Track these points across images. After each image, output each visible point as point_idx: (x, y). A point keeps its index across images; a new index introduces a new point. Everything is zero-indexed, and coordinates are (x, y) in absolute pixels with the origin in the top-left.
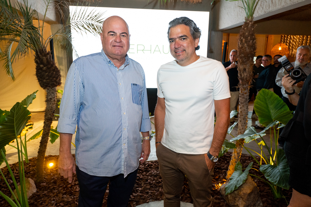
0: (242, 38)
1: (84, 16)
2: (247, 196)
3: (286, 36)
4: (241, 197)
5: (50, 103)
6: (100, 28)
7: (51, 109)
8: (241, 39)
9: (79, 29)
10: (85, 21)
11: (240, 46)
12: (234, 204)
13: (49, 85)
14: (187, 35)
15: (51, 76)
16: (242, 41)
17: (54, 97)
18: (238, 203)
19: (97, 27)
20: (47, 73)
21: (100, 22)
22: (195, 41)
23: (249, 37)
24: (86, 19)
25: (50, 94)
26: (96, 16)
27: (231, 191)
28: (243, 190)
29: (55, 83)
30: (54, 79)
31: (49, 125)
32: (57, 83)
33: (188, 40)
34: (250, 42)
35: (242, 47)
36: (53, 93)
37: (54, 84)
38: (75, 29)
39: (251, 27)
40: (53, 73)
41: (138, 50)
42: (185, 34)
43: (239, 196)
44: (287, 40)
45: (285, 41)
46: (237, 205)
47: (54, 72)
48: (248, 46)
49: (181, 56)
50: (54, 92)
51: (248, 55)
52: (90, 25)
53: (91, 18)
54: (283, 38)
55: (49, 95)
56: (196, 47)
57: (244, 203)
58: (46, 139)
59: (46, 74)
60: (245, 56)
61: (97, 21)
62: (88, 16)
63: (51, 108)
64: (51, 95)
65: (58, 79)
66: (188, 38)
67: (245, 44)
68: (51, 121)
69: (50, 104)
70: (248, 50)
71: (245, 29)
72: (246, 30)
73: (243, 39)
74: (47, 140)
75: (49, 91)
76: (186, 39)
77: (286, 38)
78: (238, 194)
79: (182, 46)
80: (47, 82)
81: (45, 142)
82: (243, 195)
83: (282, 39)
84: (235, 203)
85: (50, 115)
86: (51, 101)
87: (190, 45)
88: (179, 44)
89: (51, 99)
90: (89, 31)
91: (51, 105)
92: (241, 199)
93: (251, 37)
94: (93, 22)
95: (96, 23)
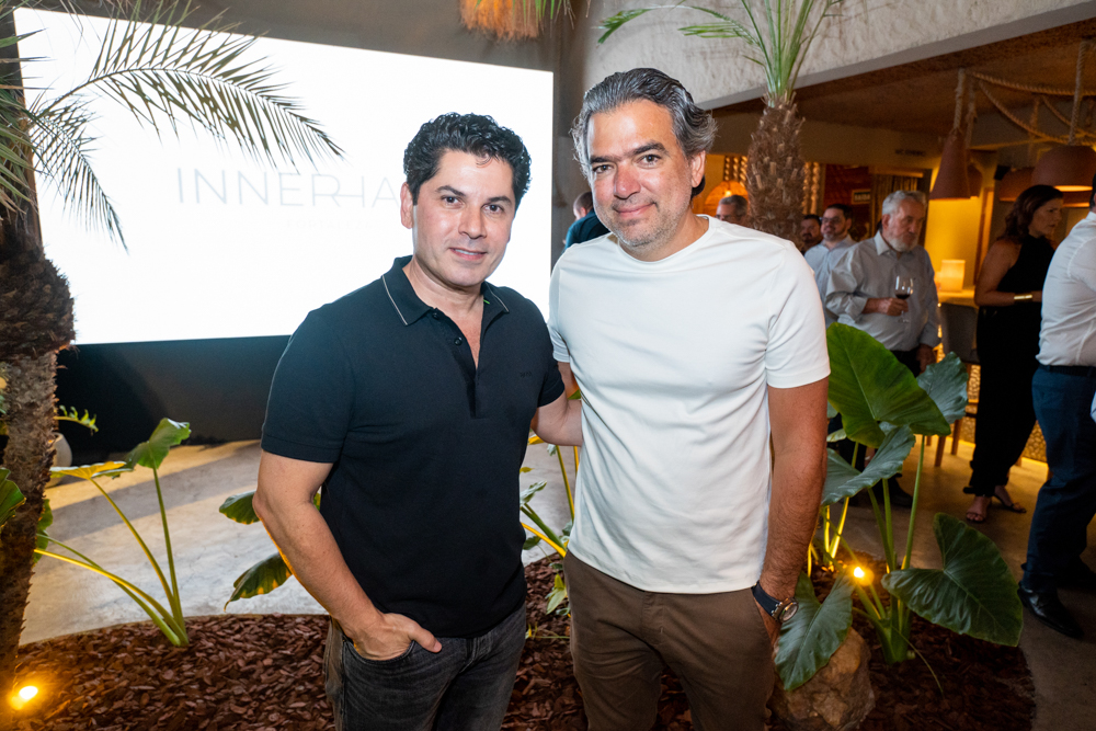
0: (766, 159)
1: (168, 50)
2: (850, 680)
3: (736, 160)
4: (832, 689)
5: (26, 425)
6: (237, 100)
7: (34, 453)
8: (762, 162)
9: (139, 98)
10: (171, 67)
11: (760, 186)
12: (808, 715)
13: (24, 346)
14: (664, 143)
15: (31, 306)
16: (766, 168)
17: (48, 397)
18: (824, 710)
19: (221, 94)
20: (14, 292)
22: (690, 164)
23: (790, 159)
24: (177, 61)
25: (24, 386)
26: (215, 54)
27: (806, 675)
28: (836, 665)
29: (53, 335)
30: (50, 316)
31: (27, 525)
32: (59, 335)
33: (668, 162)
34: (790, 171)
35: (767, 191)
36: (41, 379)
37: (47, 339)
38: (122, 95)
39: (791, 124)
40: (41, 289)
41: (314, 195)
42: (657, 139)
43: (826, 688)
44: (740, 172)
45: (735, 175)
46: (820, 716)
47: (46, 283)
48: (787, 185)
49: (638, 226)
50: (42, 374)
51: (788, 214)
52: (189, 84)
53: (195, 58)
54: (728, 166)
55: (23, 391)
56: (695, 186)
57: (841, 705)
58: (18, 588)
59: (11, 294)
60: (778, 219)
61: (225, 74)
62: (185, 51)
63: (37, 445)
64: (29, 388)
65: (65, 317)
66: (665, 156)
67: (779, 180)
68: (36, 506)
69: (31, 428)
70: (787, 201)
71: (775, 129)
72: (776, 133)
73: (773, 164)
74: (22, 593)
75: (19, 371)
76: (659, 157)
77: (735, 167)
78: (823, 682)
79: (643, 189)
80: (16, 329)
81: (16, 606)
82: (838, 679)
83: (725, 168)
84: (812, 709)
85: (32, 477)
86: (31, 414)
87: (675, 180)
88: (632, 182)
89: (32, 405)
90: (184, 107)
91: (33, 435)
92: (832, 694)
93: (794, 159)
94: (207, 77)
95: (219, 82)
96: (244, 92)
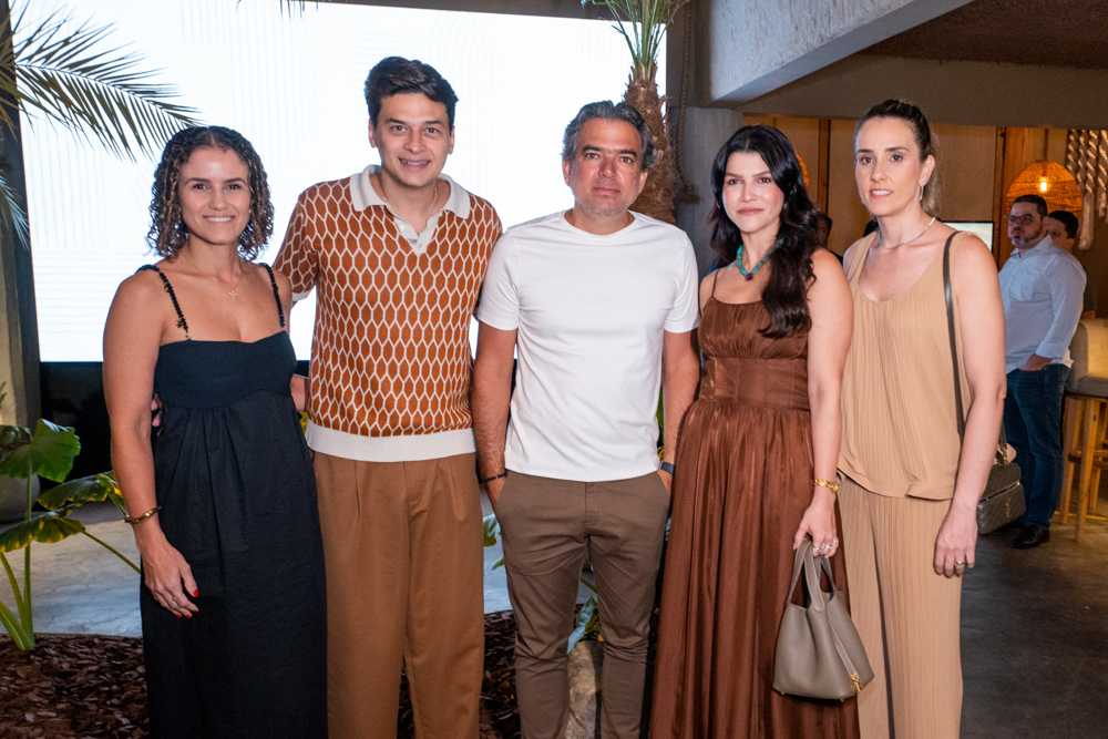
3: (1083, 130)
21: (84, 71)
26: (66, 42)
44: (1089, 147)
45: (1082, 150)
53: (41, 50)
54: (1073, 139)
61: (71, 66)
77: (1082, 139)
83: (1068, 141)
95: (66, 74)
96: (93, 83)
